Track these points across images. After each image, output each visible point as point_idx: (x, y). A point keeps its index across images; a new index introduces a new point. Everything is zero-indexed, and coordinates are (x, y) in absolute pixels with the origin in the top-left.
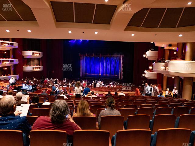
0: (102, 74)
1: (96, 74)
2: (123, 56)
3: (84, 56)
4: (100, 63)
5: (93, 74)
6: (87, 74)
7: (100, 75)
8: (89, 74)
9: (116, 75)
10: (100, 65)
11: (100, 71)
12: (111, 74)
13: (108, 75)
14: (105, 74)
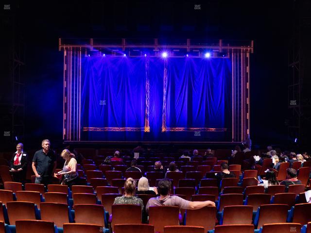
0: (156, 126)
1: (129, 129)
2: (250, 48)
3: (77, 50)
4: (148, 84)
5: (116, 129)
6: (91, 129)
7: (147, 129)
8: (99, 129)
9: (213, 129)
10: (145, 92)
11: (148, 113)
12: (190, 123)
13: (181, 129)
14: (167, 125)
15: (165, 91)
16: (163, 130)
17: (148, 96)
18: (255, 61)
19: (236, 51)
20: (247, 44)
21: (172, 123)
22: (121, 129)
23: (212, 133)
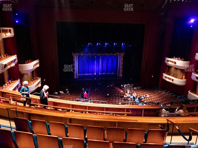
0: (97, 73)
1: (90, 74)
4: (95, 62)
5: (87, 74)
6: (80, 74)
7: (95, 74)
8: (82, 75)
9: (113, 73)
10: (95, 64)
11: (95, 70)
12: (107, 72)
13: (104, 74)
14: (101, 73)
15: (100, 64)
16: (100, 74)
17: (95, 65)
18: (124, 57)
19: (119, 54)
20: (122, 53)
21: (102, 72)
22: (88, 74)
23: (112, 74)
